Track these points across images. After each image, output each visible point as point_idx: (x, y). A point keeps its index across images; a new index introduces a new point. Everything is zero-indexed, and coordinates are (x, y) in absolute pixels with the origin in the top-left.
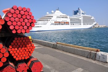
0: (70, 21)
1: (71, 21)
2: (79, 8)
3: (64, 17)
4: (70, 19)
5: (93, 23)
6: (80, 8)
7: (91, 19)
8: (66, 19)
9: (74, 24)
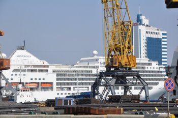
0: (57, 79)
1: (61, 79)
2: (138, 16)
3: (35, 71)
4: (55, 74)
5: (157, 84)
6: (143, 17)
7: (146, 69)
8: (42, 75)
9: (72, 87)
